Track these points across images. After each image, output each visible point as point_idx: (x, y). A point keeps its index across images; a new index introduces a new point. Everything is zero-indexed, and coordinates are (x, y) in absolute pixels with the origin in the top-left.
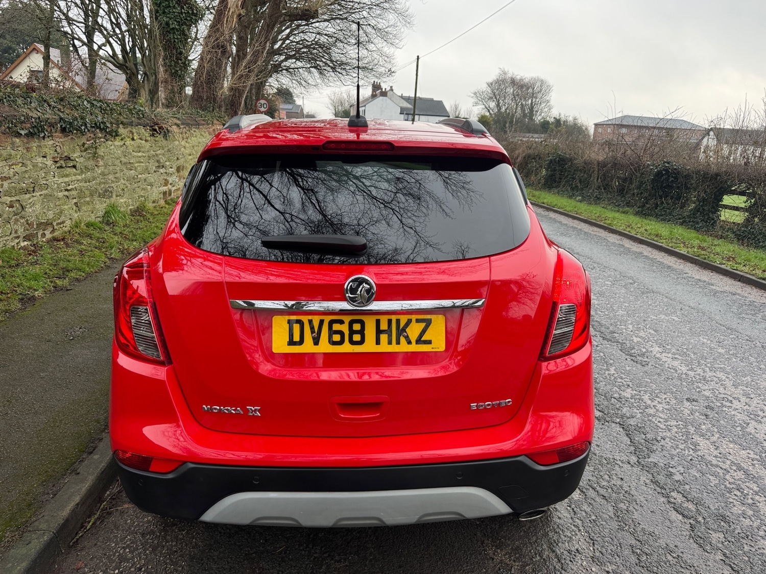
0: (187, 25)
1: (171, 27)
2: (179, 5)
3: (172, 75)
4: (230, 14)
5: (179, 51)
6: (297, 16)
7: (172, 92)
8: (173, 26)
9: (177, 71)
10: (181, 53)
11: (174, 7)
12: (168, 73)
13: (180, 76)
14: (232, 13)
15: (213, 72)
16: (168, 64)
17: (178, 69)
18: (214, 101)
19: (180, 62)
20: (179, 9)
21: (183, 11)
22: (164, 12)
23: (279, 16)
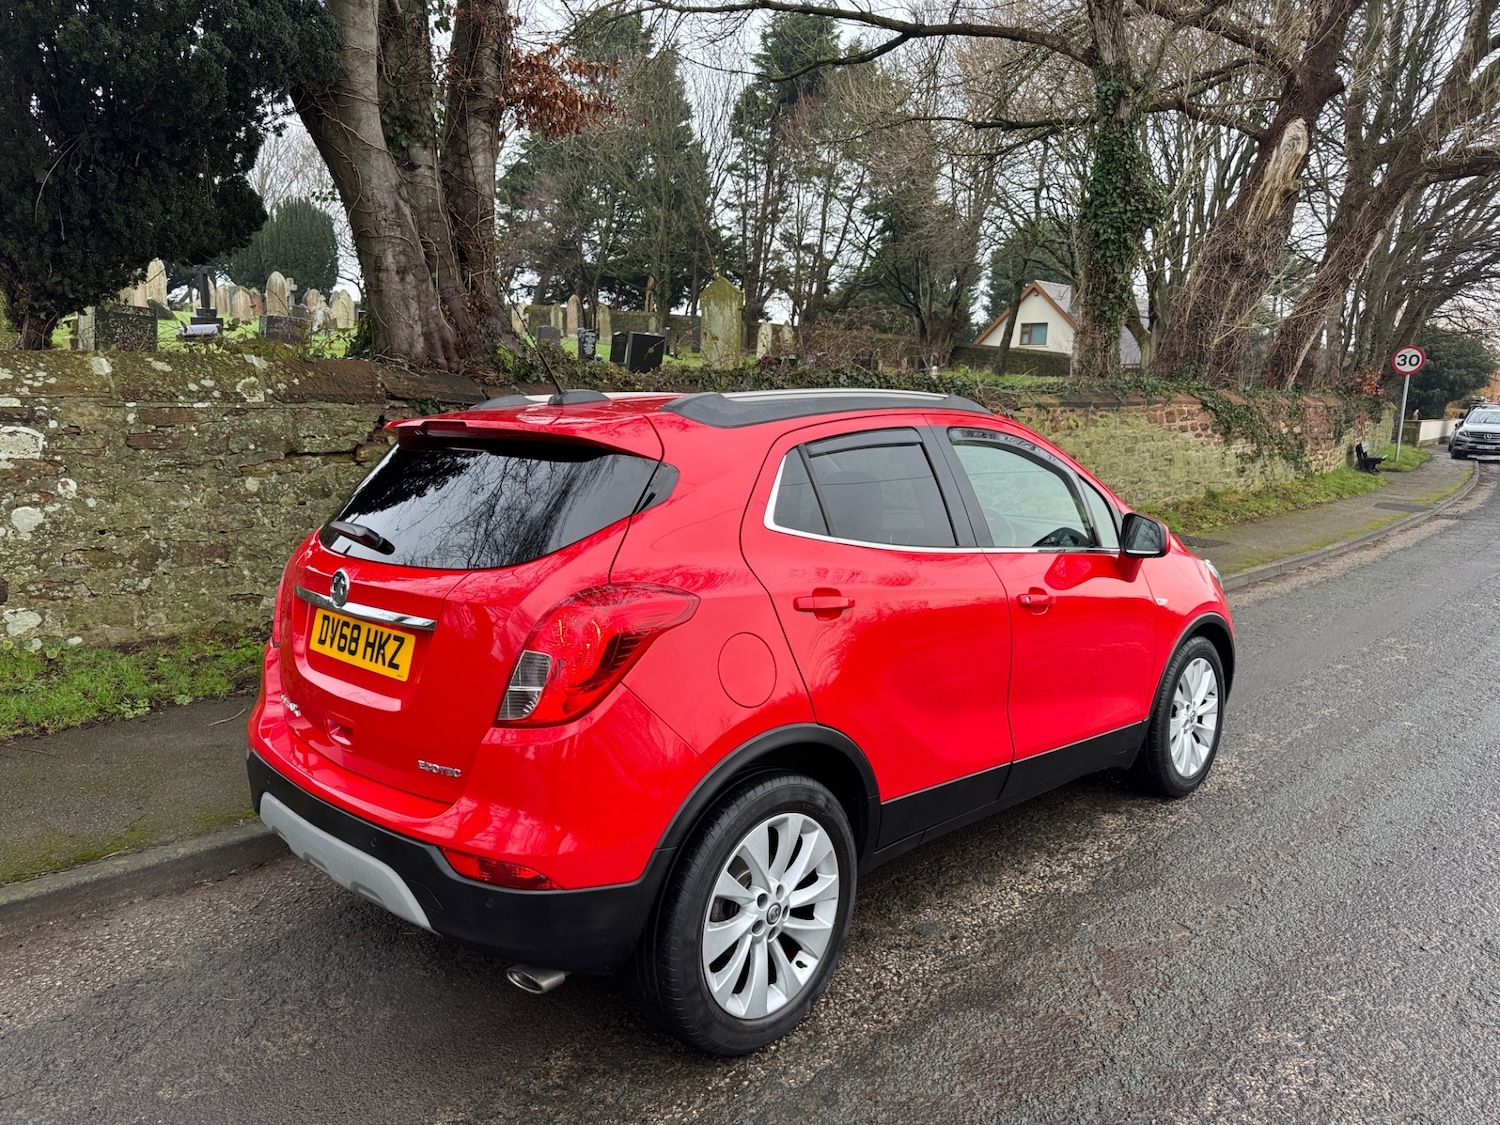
0: (1134, 232)
1: (1102, 238)
2: (1123, 198)
3: (1094, 320)
4: (1266, 193)
5: (1111, 277)
6: (1458, 168)
7: (1092, 349)
8: (1105, 236)
9: (1105, 312)
10: (1115, 281)
11: (1114, 204)
12: (1089, 317)
13: (1109, 321)
14: (1271, 190)
15: (1206, 307)
16: (1091, 302)
17: (1106, 308)
18: (1199, 361)
19: (1111, 296)
20: (1122, 205)
21: (1128, 208)
22: (1096, 216)
23: (1415, 175)
